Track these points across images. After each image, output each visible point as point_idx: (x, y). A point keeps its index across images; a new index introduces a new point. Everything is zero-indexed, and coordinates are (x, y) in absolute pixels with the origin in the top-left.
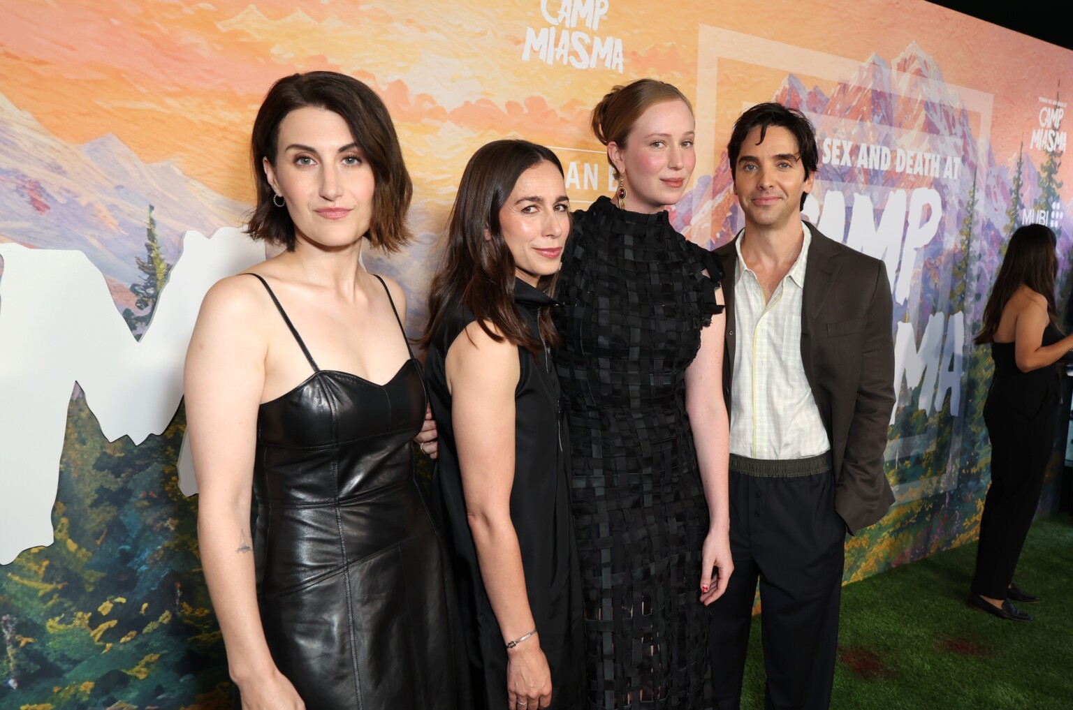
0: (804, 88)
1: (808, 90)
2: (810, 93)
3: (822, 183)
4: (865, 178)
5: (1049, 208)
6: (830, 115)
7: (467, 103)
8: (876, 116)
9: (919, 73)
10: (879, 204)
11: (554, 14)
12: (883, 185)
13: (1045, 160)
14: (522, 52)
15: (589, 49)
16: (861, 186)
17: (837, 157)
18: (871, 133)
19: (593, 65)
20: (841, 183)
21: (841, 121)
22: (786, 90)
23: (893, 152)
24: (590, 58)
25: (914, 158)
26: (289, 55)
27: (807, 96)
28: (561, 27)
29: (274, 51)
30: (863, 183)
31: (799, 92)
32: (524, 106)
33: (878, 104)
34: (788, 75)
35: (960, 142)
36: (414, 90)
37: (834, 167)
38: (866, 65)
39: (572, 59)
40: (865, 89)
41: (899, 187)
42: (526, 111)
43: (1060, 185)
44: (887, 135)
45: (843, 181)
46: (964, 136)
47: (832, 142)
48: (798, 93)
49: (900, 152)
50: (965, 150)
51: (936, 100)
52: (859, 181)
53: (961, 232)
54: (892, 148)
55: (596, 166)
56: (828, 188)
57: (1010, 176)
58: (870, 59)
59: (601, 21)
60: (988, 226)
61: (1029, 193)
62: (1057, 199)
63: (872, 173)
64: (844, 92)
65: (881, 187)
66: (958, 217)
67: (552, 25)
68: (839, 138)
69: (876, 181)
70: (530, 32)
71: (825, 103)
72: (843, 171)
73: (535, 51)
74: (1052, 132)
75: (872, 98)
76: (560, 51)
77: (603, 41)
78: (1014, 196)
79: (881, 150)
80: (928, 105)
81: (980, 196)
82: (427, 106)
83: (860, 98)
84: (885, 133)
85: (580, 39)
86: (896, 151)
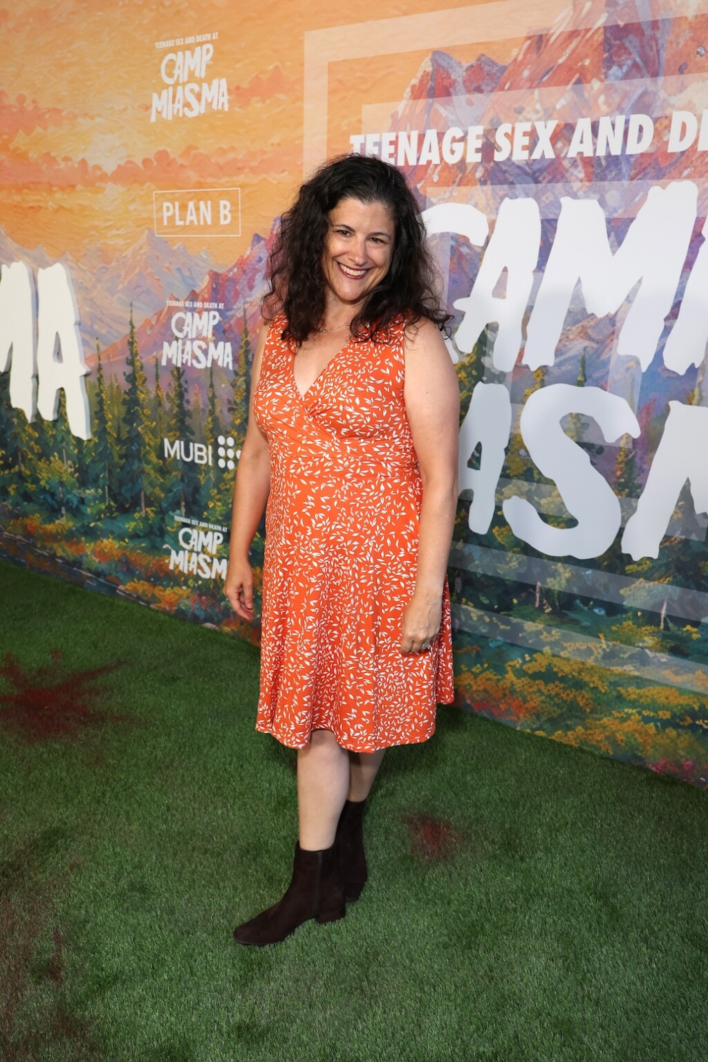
0: (460, 63)
1: (465, 65)
2: (470, 67)
3: (493, 190)
4: (586, 172)
6: (509, 89)
7: (119, 166)
8: (615, 69)
10: (620, 211)
11: (170, 75)
12: (632, 179)
14: (149, 116)
15: (198, 97)
16: (576, 185)
17: (524, 148)
18: (602, 99)
19: (203, 111)
20: (533, 186)
21: (532, 93)
22: (428, 75)
23: (662, 120)
24: (200, 104)
26: (35, 156)
27: (464, 74)
28: (177, 84)
29: (30, 155)
30: (581, 181)
31: (450, 71)
32: (153, 160)
33: (622, 47)
34: (430, 54)
36: (91, 163)
37: (520, 164)
39: (186, 110)
40: (587, 30)
41: (679, 176)
42: (155, 164)
44: (645, 93)
45: (537, 181)
47: (513, 129)
48: (448, 73)
52: (573, 178)
54: (655, 115)
55: (209, 203)
56: (506, 195)
59: (208, 66)
63: (604, 163)
64: (539, 48)
65: (626, 183)
67: (170, 85)
68: (528, 120)
69: (614, 174)
70: (155, 96)
71: (498, 74)
72: (536, 167)
73: (159, 112)
75: (606, 40)
76: (177, 106)
77: (210, 85)
79: (627, 122)
82: (98, 173)
83: (576, 48)
84: (640, 91)
85: (192, 91)
86: (668, 118)
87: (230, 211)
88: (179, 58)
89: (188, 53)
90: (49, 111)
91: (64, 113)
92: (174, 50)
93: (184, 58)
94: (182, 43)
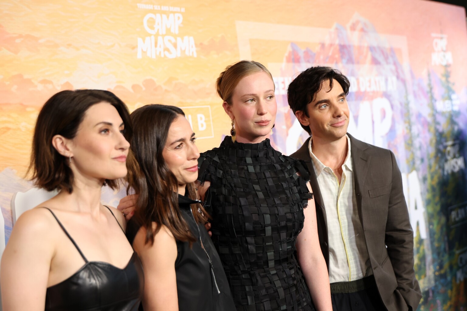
0: (300, 49)
1: (302, 50)
2: (305, 52)
5: (450, 98)
6: (318, 63)
8: (344, 59)
9: (362, 30)
10: (355, 113)
11: (152, 28)
12: (355, 100)
13: (442, 71)
14: (137, 53)
15: (175, 46)
19: (179, 55)
22: (290, 52)
23: (358, 80)
24: (177, 51)
25: (370, 81)
27: (303, 54)
28: (157, 35)
32: (142, 86)
33: (344, 52)
34: (290, 43)
35: (393, 68)
38: (332, 30)
39: (166, 53)
40: (335, 45)
41: (365, 100)
42: (144, 89)
43: (453, 84)
44: (352, 70)
46: (395, 64)
48: (297, 53)
49: (361, 79)
50: (397, 71)
51: (375, 44)
53: (405, 122)
54: (356, 78)
57: (425, 83)
58: (335, 26)
59: (180, 27)
60: (419, 116)
61: (438, 92)
62: (453, 92)
64: (323, 48)
66: (402, 113)
67: (152, 35)
70: (140, 40)
73: (144, 52)
74: (442, 53)
75: (340, 49)
76: (158, 49)
77: (182, 39)
78: (429, 95)
80: (371, 49)
81: (411, 98)
83: (333, 50)
85: (169, 41)
87: (205, 121)
88: (158, 17)
89: (164, 16)
90: (20, 36)
91: (41, 41)
92: (154, 12)
93: (162, 18)
94: (159, 9)
